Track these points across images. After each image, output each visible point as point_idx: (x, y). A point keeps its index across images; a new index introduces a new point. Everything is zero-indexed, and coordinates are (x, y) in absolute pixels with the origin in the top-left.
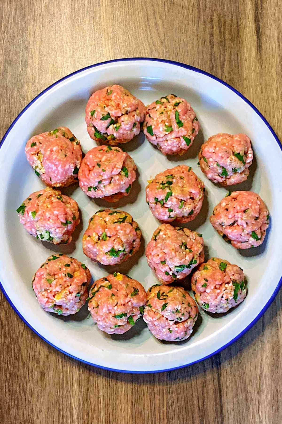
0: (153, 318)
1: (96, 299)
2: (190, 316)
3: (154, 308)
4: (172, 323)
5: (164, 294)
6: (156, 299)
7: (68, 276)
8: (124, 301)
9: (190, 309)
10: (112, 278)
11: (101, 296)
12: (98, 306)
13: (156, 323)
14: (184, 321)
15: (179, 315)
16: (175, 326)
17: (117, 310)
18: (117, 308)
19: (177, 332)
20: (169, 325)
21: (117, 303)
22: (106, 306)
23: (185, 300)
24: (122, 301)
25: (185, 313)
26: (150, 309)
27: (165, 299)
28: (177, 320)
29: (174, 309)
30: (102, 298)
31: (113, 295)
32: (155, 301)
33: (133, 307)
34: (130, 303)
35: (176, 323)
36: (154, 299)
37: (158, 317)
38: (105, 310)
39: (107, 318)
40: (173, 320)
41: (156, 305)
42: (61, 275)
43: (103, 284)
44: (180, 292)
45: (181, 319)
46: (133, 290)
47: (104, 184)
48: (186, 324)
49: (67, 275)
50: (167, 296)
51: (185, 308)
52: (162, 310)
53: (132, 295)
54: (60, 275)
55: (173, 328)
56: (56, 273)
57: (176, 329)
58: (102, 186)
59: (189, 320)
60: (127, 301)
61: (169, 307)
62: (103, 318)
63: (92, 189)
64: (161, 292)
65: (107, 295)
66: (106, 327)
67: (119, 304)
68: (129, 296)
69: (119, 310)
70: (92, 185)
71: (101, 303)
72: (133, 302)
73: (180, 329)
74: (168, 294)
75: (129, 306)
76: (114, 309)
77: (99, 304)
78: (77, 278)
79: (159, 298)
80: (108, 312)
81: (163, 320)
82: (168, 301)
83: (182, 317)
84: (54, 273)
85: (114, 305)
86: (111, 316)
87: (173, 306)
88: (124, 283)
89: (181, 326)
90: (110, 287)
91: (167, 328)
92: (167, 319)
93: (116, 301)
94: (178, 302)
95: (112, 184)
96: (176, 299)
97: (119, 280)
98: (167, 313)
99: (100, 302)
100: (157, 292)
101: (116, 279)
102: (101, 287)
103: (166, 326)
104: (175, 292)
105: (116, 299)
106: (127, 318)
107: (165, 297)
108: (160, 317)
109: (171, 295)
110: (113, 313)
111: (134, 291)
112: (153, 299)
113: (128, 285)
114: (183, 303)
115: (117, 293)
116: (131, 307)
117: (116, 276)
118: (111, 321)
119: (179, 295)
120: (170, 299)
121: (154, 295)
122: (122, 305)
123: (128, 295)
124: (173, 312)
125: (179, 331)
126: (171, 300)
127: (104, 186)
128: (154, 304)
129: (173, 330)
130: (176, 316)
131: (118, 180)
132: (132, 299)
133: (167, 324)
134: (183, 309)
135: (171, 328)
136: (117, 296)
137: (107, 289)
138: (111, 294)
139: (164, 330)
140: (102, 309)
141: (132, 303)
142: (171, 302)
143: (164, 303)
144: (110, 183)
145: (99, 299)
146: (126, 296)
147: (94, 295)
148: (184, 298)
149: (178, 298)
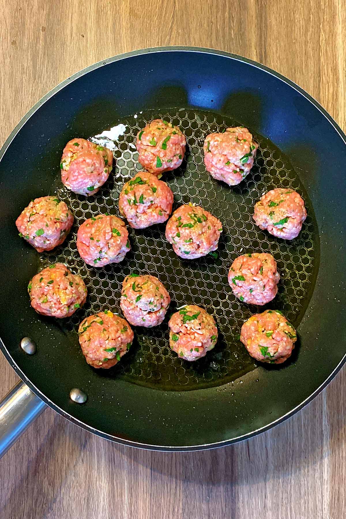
0: (127, 307)
1: (88, 333)
2: (162, 307)
3: (129, 298)
4: (145, 313)
5: (139, 286)
6: (131, 290)
7: (50, 284)
8: (115, 335)
9: (162, 301)
10: (103, 315)
11: (93, 331)
12: (90, 340)
13: (130, 312)
14: (156, 312)
15: (152, 307)
16: (148, 315)
17: (108, 344)
18: (108, 342)
19: (150, 321)
20: (143, 315)
21: (109, 338)
22: (98, 339)
23: (158, 292)
24: (113, 336)
25: (158, 305)
26: (125, 298)
27: (139, 291)
28: (150, 311)
29: (148, 301)
30: (94, 332)
31: (104, 330)
32: (130, 293)
33: (122, 343)
34: (119, 339)
35: (150, 313)
36: (129, 291)
37: (132, 307)
38: (96, 343)
39: (98, 351)
40: (146, 311)
41: (131, 296)
42: (47, 289)
43: (94, 320)
44: (153, 285)
45: (154, 310)
46: (122, 327)
47: (104, 252)
48: (158, 314)
49: (48, 285)
50: (142, 288)
51: (158, 300)
52: (136, 301)
53: (122, 331)
54: (45, 290)
55: (146, 317)
56: (42, 293)
57: (149, 319)
58: (103, 254)
59: (161, 310)
60: (117, 336)
61: (143, 300)
62: (94, 351)
63: (97, 261)
64: (136, 284)
65: (99, 329)
66: (96, 359)
67: (110, 339)
68: (119, 332)
69: (110, 344)
70: (96, 258)
71: (93, 337)
72: (122, 337)
73: (153, 318)
74: (142, 286)
75: (118, 341)
76: (105, 343)
77: (91, 337)
78: (57, 278)
79: (134, 289)
80: (99, 345)
81: (137, 310)
82: (143, 294)
83: (155, 308)
84: (41, 294)
85: (106, 339)
86: (102, 349)
87: (146, 299)
88: (114, 320)
89: (154, 316)
90: (102, 323)
91: (141, 317)
92: (141, 309)
93: (107, 336)
94: (152, 295)
95: (111, 249)
96: (150, 292)
97: (110, 317)
98: (141, 304)
99: (92, 335)
100: (133, 283)
101: (107, 316)
102: (93, 321)
103: (140, 315)
104: (149, 285)
105: (107, 334)
106: (115, 352)
107: (139, 289)
108: (134, 307)
109: (145, 287)
110: (104, 346)
111: (124, 328)
112: (128, 289)
113: (118, 322)
114: (156, 295)
115: (108, 329)
116: (120, 342)
117: (107, 313)
118: (102, 354)
119: (153, 287)
120: (144, 291)
121: (129, 286)
122: (113, 339)
123: (118, 330)
124: (146, 304)
125: (152, 320)
126: (145, 293)
127: (106, 253)
128: (129, 295)
129: (146, 319)
130: (150, 308)
131: (114, 242)
132: (121, 335)
133: (140, 314)
134: (155, 301)
135: (144, 317)
136: (109, 331)
137: (99, 324)
138: (103, 329)
139: (138, 319)
140: (94, 342)
141: (121, 339)
142: (145, 295)
143: (138, 295)
144: (109, 248)
145: (91, 334)
146: (117, 331)
147: (85, 329)
148: (157, 290)
149: (152, 291)
